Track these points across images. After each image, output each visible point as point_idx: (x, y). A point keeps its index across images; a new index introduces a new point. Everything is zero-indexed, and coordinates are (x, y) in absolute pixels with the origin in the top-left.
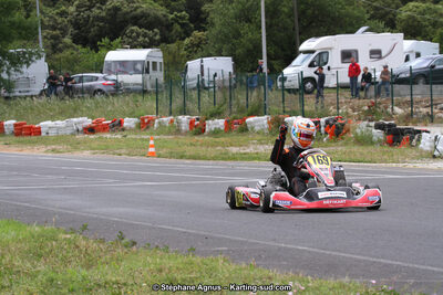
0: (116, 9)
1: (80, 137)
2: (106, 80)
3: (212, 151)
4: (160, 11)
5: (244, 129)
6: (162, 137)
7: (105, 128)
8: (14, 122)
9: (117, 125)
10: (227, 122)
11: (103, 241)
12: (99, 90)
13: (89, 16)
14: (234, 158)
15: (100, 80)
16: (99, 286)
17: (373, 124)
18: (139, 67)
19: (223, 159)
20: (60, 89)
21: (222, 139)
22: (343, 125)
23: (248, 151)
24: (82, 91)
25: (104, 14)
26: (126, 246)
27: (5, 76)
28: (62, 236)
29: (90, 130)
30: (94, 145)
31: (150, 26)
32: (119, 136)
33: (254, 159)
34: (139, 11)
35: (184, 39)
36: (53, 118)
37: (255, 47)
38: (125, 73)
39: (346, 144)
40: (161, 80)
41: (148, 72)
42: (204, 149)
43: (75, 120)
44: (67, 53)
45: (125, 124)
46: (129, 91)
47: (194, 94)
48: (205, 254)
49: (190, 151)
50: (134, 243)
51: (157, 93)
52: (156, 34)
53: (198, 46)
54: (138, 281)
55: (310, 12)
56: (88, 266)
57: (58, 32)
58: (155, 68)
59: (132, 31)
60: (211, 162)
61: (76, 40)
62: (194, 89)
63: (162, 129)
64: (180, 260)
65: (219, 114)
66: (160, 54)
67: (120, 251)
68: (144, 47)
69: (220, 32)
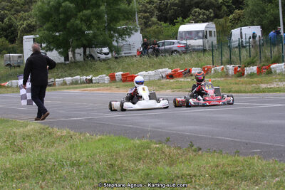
1: (164, 81)
2: (180, 43)
3: (249, 87)
5: (270, 72)
6: (217, 79)
7: (180, 75)
8: (122, 73)
9: (188, 73)
10: (258, 68)
11: (180, 148)
12: (175, 51)
13: (167, 3)
14: (263, 91)
15: (176, 44)
16: (178, 177)
18: (201, 34)
19: (257, 92)
20: (150, 51)
21: (256, 79)
23: (272, 86)
24: (166, 51)
25: (177, 1)
26: (195, 151)
27: (115, 43)
28: (154, 146)
29: (170, 76)
30: (173, 86)
31: (207, 8)
32: (189, 80)
33: (277, 91)
35: (229, 15)
36: (146, 70)
37: (275, 18)
38: (192, 39)
40: (215, 42)
41: (206, 37)
42: (244, 86)
43: (160, 70)
44: (154, 27)
45: (193, 72)
46: (194, 50)
47: (237, 50)
48: (246, 155)
49: (235, 87)
50: (200, 149)
51: (213, 51)
52: (211, 13)
53: (238, 20)
54: (203, 173)
56: (171, 165)
57: (148, 14)
58: (211, 35)
59: (195, 12)
60: (249, 94)
61: (160, 19)
62: (236, 47)
63: (217, 74)
64: (229, 159)
65: (253, 63)
66: (214, 26)
67: (191, 155)
68: (204, 22)
69: (252, 10)
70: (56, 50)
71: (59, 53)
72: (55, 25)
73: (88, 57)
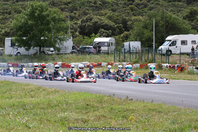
0: (96, 22)
4: (112, 24)
5: (147, 68)
7: (95, 66)
8: (61, 63)
9: (100, 65)
10: (140, 65)
11: (121, 99)
13: (86, 25)
17: (194, 67)
18: (106, 44)
21: (139, 71)
22: (184, 67)
24: (87, 52)
25: (91, 24)
26: (130, 100)
27: (57, 46)
31: (108, 29)
32: (101, 69)
34: (104, 23)
35: (121, 34)
36: (75, 62)
39: (185, 74)
41: (109, 46)
43: (84, 63)
44: (78, 38)
45: (102, 65)
50: (132, 100)
52: (110, 32)
55: (170, 26)
57: (74, 30)
58: (112, 45)
59: (101, 31)
61: (81, 33)
65: (138, 62)
66: (114, 40)
68: (107, 37)
69: (137, 32)
70: (24, 47)
71: (26, 49)
72: (24, 33)
73: (41, 53)
